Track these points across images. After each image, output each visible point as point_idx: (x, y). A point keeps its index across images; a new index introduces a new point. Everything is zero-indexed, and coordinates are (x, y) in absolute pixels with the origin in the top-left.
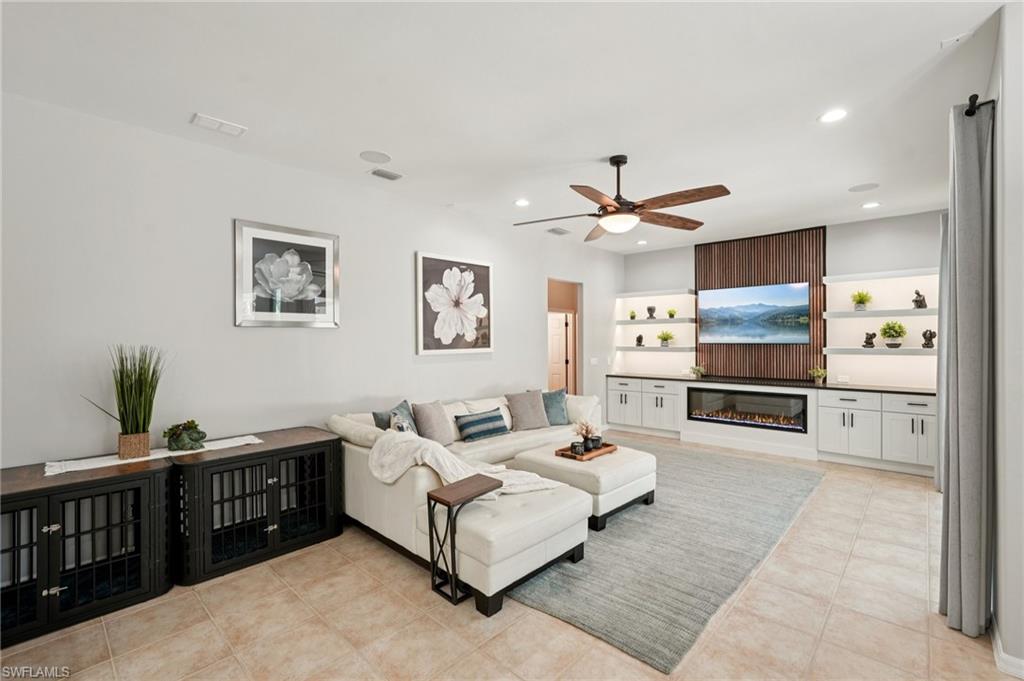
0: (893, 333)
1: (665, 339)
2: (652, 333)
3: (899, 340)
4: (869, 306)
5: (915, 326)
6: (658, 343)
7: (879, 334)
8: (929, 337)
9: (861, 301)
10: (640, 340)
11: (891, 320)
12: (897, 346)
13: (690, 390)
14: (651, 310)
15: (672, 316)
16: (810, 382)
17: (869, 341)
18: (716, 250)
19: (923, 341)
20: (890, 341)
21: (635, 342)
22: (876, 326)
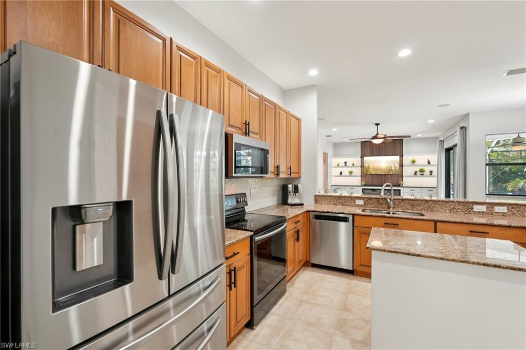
0: (422, 171)
1: (351, 173)
2: (346, 171)
3: (423, 173)
4: (416, 163)
5: (427, 169)
6: (348, 174)
7: (418, 172)
8: (431, 172)
9: (414, 162)
10: (341, 173)
11: (422, 167)
12: (423, 175)
13: (363, 189)
14: (346, 163)
15: (353, 165)
16: (399, 186)
17: (416, 173)
18: (368, 144)
19: (429, 173)
20: (421, 173)
21: (339, 173)
22: (418, 169)
